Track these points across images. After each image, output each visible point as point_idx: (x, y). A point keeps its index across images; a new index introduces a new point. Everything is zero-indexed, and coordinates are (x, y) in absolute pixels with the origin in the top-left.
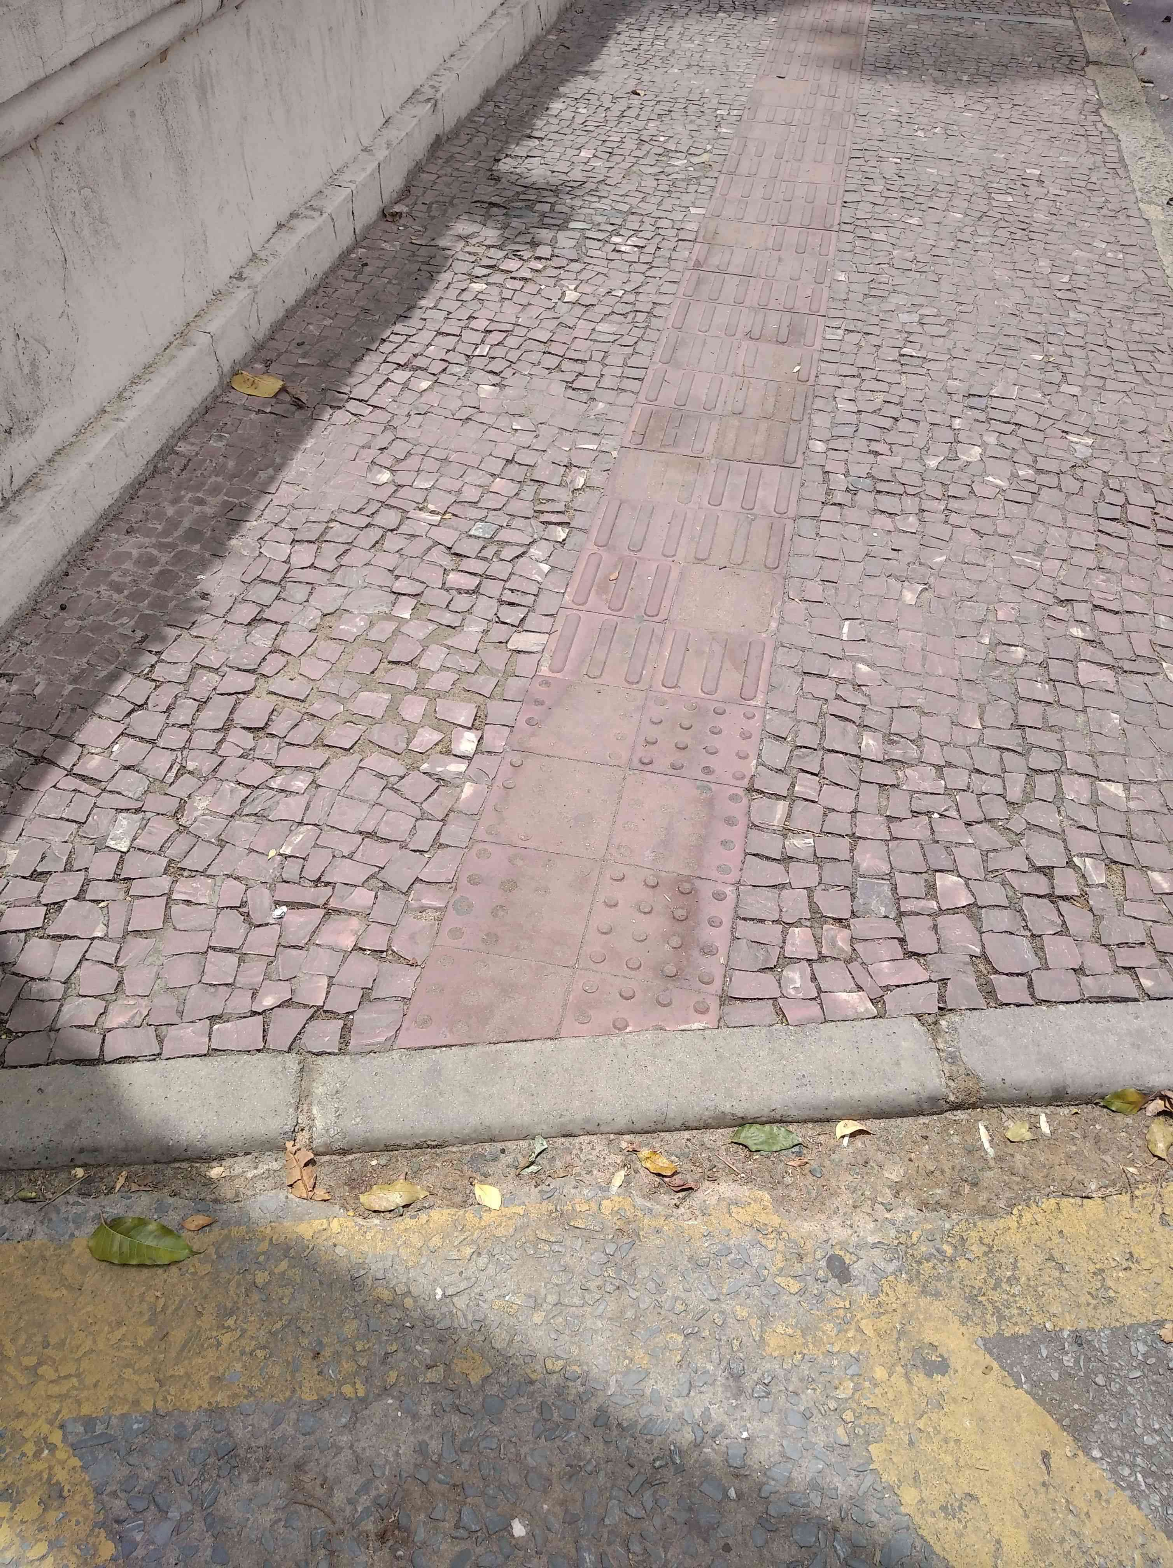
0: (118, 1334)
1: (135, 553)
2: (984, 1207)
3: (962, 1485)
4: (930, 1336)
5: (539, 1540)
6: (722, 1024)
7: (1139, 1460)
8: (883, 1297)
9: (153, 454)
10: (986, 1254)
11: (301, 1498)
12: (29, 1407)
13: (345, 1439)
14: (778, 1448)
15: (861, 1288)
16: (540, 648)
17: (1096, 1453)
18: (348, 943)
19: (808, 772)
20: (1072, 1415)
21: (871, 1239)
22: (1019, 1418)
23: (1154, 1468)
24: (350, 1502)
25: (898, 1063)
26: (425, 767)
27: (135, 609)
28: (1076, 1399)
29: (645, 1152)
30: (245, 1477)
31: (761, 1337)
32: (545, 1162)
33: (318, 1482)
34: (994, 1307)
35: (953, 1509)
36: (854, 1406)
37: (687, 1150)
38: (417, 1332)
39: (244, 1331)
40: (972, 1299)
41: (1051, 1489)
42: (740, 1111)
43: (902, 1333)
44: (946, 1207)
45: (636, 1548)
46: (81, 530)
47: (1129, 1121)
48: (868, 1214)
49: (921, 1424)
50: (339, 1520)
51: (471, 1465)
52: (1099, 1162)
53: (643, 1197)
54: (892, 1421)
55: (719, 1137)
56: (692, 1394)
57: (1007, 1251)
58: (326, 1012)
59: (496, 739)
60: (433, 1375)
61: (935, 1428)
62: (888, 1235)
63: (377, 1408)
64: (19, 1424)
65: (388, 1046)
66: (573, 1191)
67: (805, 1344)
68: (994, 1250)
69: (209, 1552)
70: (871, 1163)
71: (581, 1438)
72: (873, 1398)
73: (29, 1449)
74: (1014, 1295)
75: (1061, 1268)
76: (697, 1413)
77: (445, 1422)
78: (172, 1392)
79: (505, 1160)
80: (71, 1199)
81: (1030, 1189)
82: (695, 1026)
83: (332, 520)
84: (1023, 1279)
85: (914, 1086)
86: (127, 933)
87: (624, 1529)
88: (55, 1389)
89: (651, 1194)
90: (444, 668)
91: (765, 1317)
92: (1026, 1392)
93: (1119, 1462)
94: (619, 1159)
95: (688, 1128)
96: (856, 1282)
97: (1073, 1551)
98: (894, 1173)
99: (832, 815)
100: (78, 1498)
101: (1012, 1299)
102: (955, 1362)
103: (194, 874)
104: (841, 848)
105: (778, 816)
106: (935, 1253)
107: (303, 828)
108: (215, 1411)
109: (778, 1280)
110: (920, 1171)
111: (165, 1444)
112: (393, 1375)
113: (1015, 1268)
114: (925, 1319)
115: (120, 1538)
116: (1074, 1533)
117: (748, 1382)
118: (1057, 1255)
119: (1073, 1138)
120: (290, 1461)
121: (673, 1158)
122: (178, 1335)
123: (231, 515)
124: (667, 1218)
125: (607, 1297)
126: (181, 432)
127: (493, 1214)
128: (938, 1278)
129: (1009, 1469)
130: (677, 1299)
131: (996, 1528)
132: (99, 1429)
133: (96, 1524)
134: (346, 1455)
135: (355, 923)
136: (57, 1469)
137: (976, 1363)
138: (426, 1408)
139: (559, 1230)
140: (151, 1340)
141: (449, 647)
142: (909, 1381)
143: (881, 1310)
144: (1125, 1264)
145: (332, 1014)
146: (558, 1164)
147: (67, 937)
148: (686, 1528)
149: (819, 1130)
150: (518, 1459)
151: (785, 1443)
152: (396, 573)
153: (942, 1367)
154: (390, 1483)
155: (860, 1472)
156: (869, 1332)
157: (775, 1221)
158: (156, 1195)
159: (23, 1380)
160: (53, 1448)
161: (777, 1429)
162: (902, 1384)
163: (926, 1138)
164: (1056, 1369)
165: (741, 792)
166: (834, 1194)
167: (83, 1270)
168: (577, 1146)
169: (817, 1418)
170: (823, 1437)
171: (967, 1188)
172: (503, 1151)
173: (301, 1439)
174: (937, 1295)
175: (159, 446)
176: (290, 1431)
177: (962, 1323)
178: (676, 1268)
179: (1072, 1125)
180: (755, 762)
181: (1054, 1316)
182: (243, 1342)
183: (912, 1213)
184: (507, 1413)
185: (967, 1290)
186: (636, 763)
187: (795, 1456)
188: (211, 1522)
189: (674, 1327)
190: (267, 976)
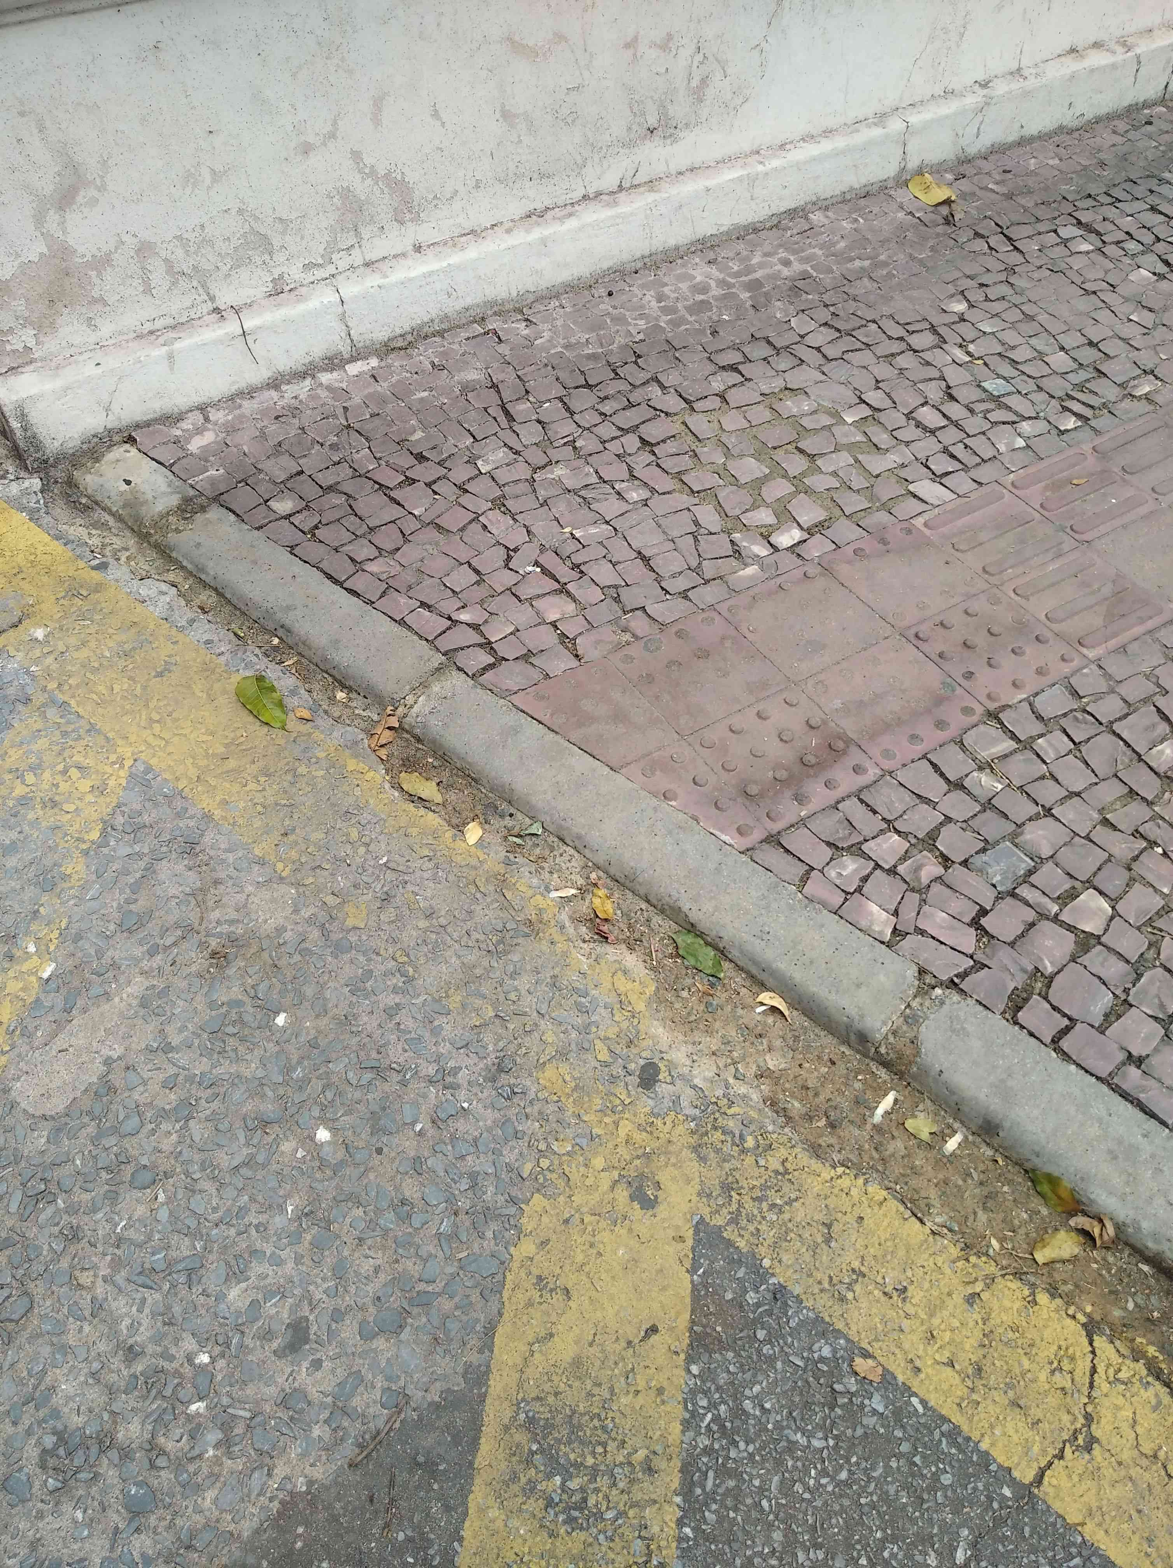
0: (205, 738)
1: (699, 279)
2: (820, 1145)
3: (570, 1280)
4: (663, 1177)
5: (286, 1036)
6: (749, 853)
7: (723, 1408)
8: (659, 1122)
9: (782, 209)
10: (777, 1172)
11: (200, 898)
12: (133, 738)
13: (250, 889)
14: (476, 1133)
15: (651, 1102)
16: (937, 503)
17: (695, 1369)
18: (552, 617)
19: (1068, 736)
20: (708, 1330)
21: (697, 1081)
22: (664, 1289)
23: (728, 1425)
24: (218, 922)
25: (859, 986)
26: (736, 536)
27: (657, 319)
28: (724, 1325)
29: (602, 892)
30: (186, 862)
31: (544, 1063)
32: (530, 843)
33: (217, 899)
34: (738, 1210)
35: (545, 1286)
36: (556, 1162)
37: (633, 915)
38: (348, 869)
39: (264, 789)
40: (727, 1188)
41: (631, 1351)
42: (694, 916)
43: (647, 1156)
44: (789, 1119)
45: (329, 1095)
46: (672, 242)
47: (1045, 1211)
48: (718, 1067)
49: (588, 1219)
50: (204, 926)
51: (295, 964)
52: (970, 1210)
53: (570, 917)
54: (570, 1197)
55: (663, 925)
56: (462, 1051)
57: (796, 1187)
58: (492, 648)
59: (817, 547)
60: (331, 900)
61: (594, 1231)
62: (713, 1090)
63: (283, 888)
64: (120, 742)
65: (505, 694)
66: (527, 873)
67: (568, 1096)
68: (787, 1177)
69: (132, 881)
70: (765, 1041)
71: (369, 1009)
72: (574, 1169)
73: (113, 758)
74: (764, 1218)
75: (828, 1239)
76: (451, 1064)
77: (309, 929)
78: (199, 788)
79: (508, 822)
80: (257, 651)
81: (877, 1171)
82: (724, 837)
83: (874, 321)
84: (787, 1216)
85: (853, 1012)
86: (431, 523)
87: (334, 1079)
88: (151, 739)
89: (577, 920)
90: (835, 474)
91: (562, 1054)
92: (692, 1282)
93: (706, 1393)
94: (581, 882)
95: (648, 901)
96: (652, 1095)
97: (597, 1398)
98: (773, 1062)
99: (1051, 783)
100: (108, 800)
101: (759, 1218)
102: (662, 1210)
103: (507, 512)
104: (1022, 809)
105: (994, 750)
106: (737, 1135)
107: (605, 526)
108: (207, 817)
109: (597, 1042)
110: (799, 1079)
111: (168, 811)
112: (311, 880)
113: (790, 1202)
114: (674, 1165)
115: (104, 833)
116: (612, 1390)
117: (504, 1079)
118: (836, 1228)
119: (969, 1175)
120: (215, 875)
121: (619, 912)
122: (232, 764)
123: (800, 284)
124: (569, 940)
125: (476, 950)
126: (826, 203)
127: (463, 845)
128: (718, 1151)
129: (616, 1308)
130: (517, 990)
131: (559, 1327)
132: (150, 776)
133: (102, 819)
134: (242, 897)
135: (571, 607)
136: (114, 778)
137: (677, 1227)
138: (306, 913)
139: (491, 888)
140: (217, 755)
141: (857, 461)
142: (612, 1188)
143: (648, 1128)
144: (889, 1289)
145: (492, 651)
146: (537, 851)
147: (399, 504)
148: (368, 1115)
149: (748, 984)
150: (322, 986)
151: (485, 1135)
152: (880, 385)
153: (648, 1204)
154: (245, 933)
155: (513, 1201)
156: (622, 1132)
157: (641, 1006)
158: (299, 684)
159: (143, 724)
160: (122, 766)
161: (489, 1123)
162: (605, 1185)
163: (833, 1063)
164: (734, 1292)
165: (979, 710)
166: (709, 1031)
167: (224, 692)
168: (561, 851)
169: (523, 1143)
170: (513, 1157)
171: (822, 1123)
172: (511, 815)
173: (232, 869)
174: (703, 1159)
175: (793, 206)
176: (231, 860)
177: (699, 1194)
178: (538, 973)
179: (982, 1167)
180: (1025, 696)
181: (780, 1261)
182: (258, 795)
183: (755, 1096)
184: (346, 957)
185: (730, 1179)
186: (911, 633)
187: (482, 1148)
188: (150, 869)
189: (495, 1004)
190: (482, 602)
